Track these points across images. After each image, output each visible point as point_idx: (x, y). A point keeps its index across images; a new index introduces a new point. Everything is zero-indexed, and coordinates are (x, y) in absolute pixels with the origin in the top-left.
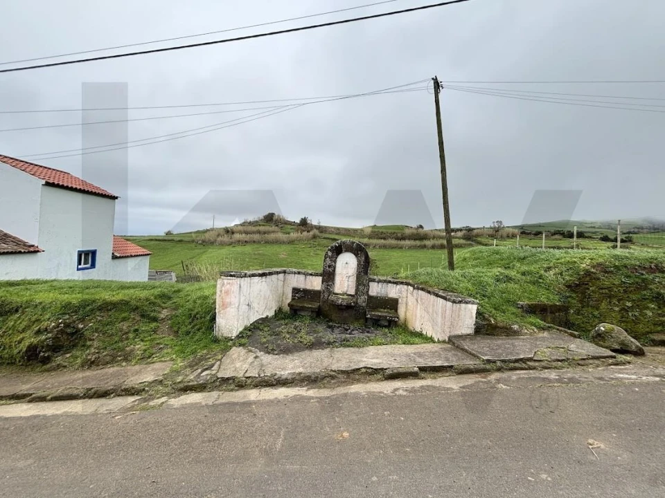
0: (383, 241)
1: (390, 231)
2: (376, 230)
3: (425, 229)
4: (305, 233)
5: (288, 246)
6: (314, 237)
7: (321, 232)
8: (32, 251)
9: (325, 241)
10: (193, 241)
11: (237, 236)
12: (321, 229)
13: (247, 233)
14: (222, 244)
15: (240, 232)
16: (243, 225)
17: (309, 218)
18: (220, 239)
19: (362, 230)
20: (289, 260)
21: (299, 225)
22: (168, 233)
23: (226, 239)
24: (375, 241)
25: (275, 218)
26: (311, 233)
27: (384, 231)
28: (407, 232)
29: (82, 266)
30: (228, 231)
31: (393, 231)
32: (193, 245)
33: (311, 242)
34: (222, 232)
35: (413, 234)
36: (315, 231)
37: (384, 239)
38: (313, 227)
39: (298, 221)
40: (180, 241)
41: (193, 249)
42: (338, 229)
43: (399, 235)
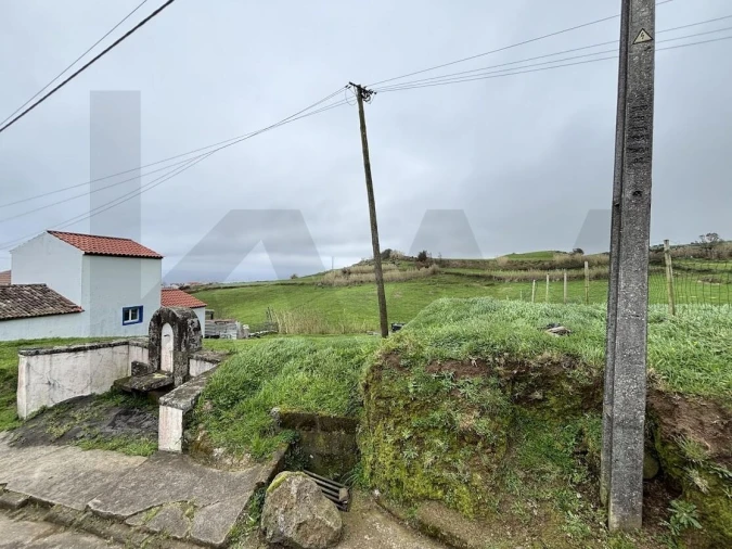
0: (523, 272)
1: (533, 259)
2: (514, 259)
3: (586, 254)
4: (423, 269)
5: (405, 284)
6: (434, 273)
7: (444, 266)
8: (75, 311)
9: (447, 277)
10: (313, 284)
11: (353, 277)
12: (443, 263)
13: (362, 272)
14: (340, 286)
15: (357, 272)
16: (360, 264)
17: (428, 252)
18: (337, 280)
19: (495, 260)
20: (404, 301)
21: (417, 260)
22: (294, 277)
23: (343, 280)
24: (512, 273)
25: (391, 255)
26: (431, 268)
27: (525, 259)
28: (557, 258)
29: (130, 321)
30: (346, 272)
31: (538, 259)
32: (313, 288)
33: (430, 278)
34: (339, 273)
35: (567, 262)
36: (435, 266)
37: (525, 269)
38: (432, 261)
39: (416, 256)
40: (302, 284)
41: (311, 292)
42: (463, 261)
43: (546, 264)
